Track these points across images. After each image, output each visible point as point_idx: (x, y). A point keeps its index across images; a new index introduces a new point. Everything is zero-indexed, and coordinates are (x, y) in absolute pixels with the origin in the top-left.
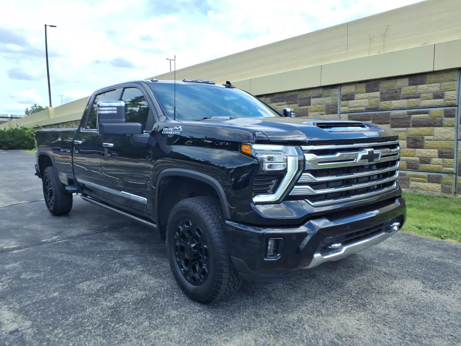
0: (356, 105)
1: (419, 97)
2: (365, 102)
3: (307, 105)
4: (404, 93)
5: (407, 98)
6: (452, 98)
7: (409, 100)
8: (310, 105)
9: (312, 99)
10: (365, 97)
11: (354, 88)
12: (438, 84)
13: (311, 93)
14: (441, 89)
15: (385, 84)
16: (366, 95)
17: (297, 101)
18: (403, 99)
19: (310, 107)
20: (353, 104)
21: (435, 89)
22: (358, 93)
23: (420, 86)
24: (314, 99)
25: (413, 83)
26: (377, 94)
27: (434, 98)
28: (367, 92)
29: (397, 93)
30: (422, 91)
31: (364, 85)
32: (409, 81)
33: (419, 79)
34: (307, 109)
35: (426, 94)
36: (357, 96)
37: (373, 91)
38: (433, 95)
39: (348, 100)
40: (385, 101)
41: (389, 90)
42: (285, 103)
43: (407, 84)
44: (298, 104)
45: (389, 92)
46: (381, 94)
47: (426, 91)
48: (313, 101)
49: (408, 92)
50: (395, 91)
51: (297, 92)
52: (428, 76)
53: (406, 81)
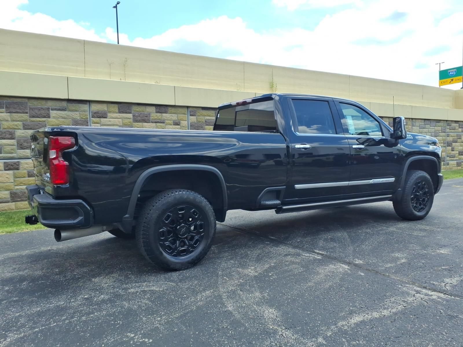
0: (110, 123)
1: (164, 123)
2: (119, 122)
3: (45, 117)
4: (153, 118)
5: (156, 122)
6: (185, 126)
7: (157, 124)
8: (49, 117)
9: (51, 111)
10: (119, 117)
11: (106, 107)
12: (176, 115)
13: (50, 104)
14: (178, 119)
15: (137, 108)
16: (119, 116)
17: (26, 111)
18: (152, 122)
19: (48, 119)
20: (106, 122)
21: (174, 118)
22: (110, 112)
23: (164, 115)
24: (55, 112)
25: (159, 111)
26: (130, 116)
27: (174, 125)
28: (120, 112)
29: (147, 117)
30: (165, 118)
31: (116, 106)
32: (156, 110)
33: (163, 109)
34: (44, 121)
35: (169, 121)
36: (109, 115)
37: (126, 113)
38: (174, 122)
39: (100, 117)
40: (138, 122)
41: (141, 114)
42: (4, 110)
43: (154, 111)
44: (28, 114)
45: (141, 116)
46: (134, 116)
47: (169, 119)
48: (53, 113)
49: (156, 117)
50: (146, 115)
51: (26, 100)
52: (170, 108)
53: (153, 109)
